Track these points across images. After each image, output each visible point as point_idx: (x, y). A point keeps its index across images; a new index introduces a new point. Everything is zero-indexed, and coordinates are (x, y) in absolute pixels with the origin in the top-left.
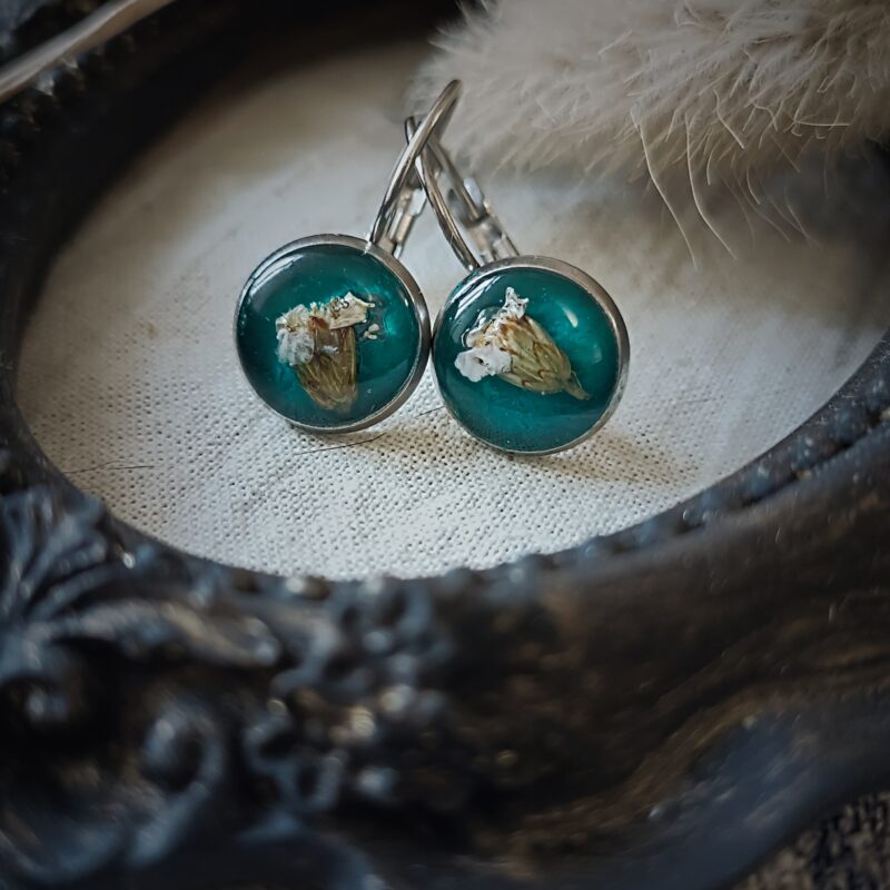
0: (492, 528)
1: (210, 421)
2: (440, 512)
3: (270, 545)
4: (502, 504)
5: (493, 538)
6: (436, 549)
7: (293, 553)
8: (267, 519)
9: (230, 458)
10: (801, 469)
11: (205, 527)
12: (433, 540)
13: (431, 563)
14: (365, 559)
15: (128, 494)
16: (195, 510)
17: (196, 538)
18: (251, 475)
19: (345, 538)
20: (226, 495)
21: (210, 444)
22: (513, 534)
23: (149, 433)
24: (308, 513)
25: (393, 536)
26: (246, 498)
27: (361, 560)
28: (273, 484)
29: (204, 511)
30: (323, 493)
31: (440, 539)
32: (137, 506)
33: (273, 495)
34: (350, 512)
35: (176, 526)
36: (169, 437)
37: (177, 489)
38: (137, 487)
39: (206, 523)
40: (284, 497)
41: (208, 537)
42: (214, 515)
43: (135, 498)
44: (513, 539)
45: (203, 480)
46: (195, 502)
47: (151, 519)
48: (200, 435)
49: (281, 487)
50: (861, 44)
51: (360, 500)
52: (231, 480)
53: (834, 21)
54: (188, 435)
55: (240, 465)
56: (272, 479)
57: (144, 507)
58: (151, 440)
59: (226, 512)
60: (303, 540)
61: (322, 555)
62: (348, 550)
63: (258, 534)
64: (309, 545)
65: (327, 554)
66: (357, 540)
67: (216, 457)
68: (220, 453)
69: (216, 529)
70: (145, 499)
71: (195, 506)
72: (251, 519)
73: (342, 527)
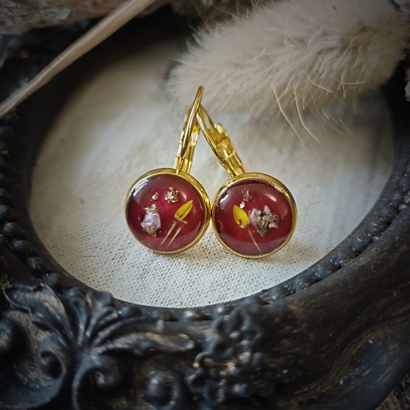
0: (244, 271)
1: (117, 239)
2: (222, 267)
3: (157, 292)
5: (246, 276)
6: (223, 283)
7: (166, 294)
8: (152, 280)
9: (129, 254)
10: (373, 236)
11: (127, 287)
12: (222, 280)
13: (223, 290)
14: (196, 292)
15: (91, 277)
16: (120, 280)
17: (124, 293)
18: (140, 262)
19: (186, 284)
20: (132, 272)
21: (119, 250)
22: (253, 273)
23: (92, 249)
24: (168, 275)
25: (205, 280)
26: (141, 272)
27: (195, 293)
28: (150, 264)
29: (124, 281)
30: (172, 266)
31: (224, 279)
32: (96, 282)
33: (151, 269)
34: (185, 272)
36: (101, 249)
37: (111, 272)
38: (93, 273)
40: (156, 270)
41: (129, 292)
42: (129, 282)
43: (94, 278)
44: (253, 275)
45: (120, 266)
46: (120, 277)
49: (154, 265)
50: (365, 49)
51: (188, 267)
52: (132, 265)
53: (353, 40)
54: (109, 247)
55: (134, 257)
56: (149, 262)
57: (99, 282)
58: (94, 251)
59: (134, 279)
60: (169, 288)
61: (178, 293)
62: (189, 289)
63: (150, 288)
64: (172, 289)
65: (180, 292)
66: (191, 284)
67: (123, 255)
68: (124, 253)
69: (132, 288)
70: (98, 279)
71: (120, 279)
72: (145, 281)
73: (184, 279)
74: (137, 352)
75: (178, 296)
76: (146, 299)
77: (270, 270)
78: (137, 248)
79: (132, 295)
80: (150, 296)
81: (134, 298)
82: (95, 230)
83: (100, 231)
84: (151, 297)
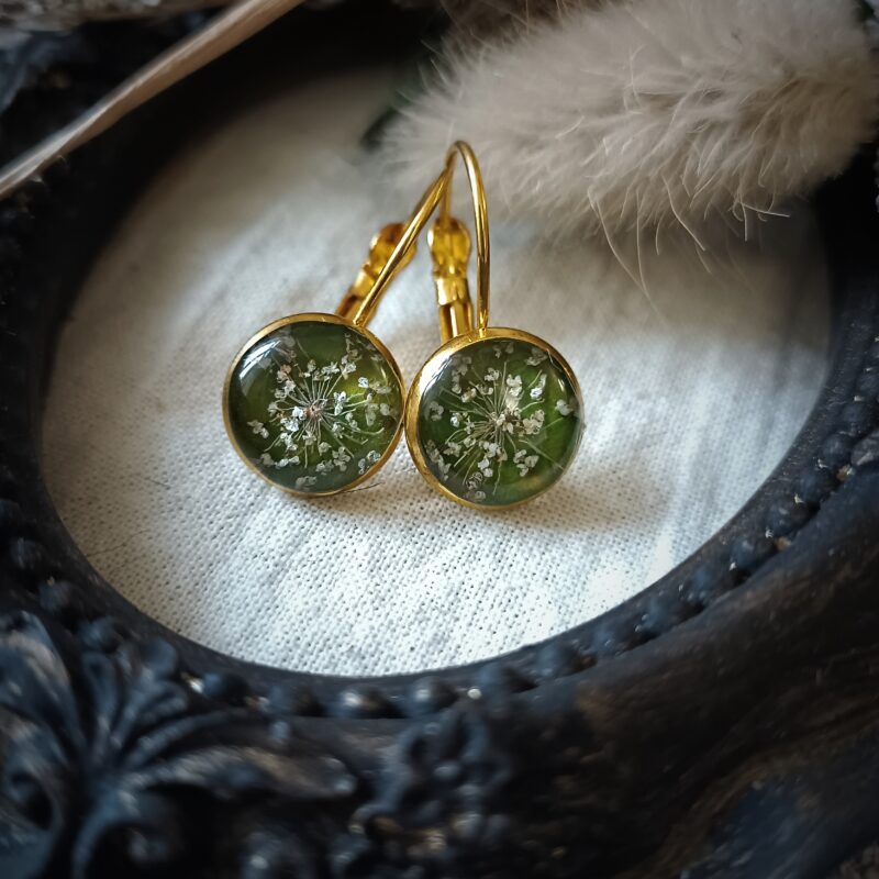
0: (494, 580)
3: (300, 618)
4: (499, 554)
5: (496, 591)
6: (447, 605)
7: (321, 624)
8: (293, 590)
9: (249, 529)
11: (237, 603)
12: (444, 597)
14: (386, 623)
16: (225, 586)
17: (231, 615)
18: (271, 546)
19: (365, 603)
20: (252, 569)
21: (229, 517)
22: (513, 585)
23: (172, 510)
24: (327, 579)
25: (407, 596)
26: (270, 570)
27: (382, 624)
28: (292, 553)
29: (234, 587)
30: (338, 557)
33: (294, 565)
34: (365, 575)
35: (210, 604)
37: (206, 565)
39: (237, 599)
40: (305, 566)
41: (241, 614)
42: (244, 590)
44: (513, 589)
45: (228, 554)
46: (223, 578)
47: (186, 599)
48: (218, 508)
49: (300, 555)
51: (372, 562)
52: (254, 553)
55: (259, 535)
56: (291, 548)
58: (174, 517)
59: (254, 586)
60: (328, 609)
61: (347, 623)
62: (369, 615)
63: (286, 607)
64: (333, 613)
65: (351, 621)
66: (376, 604)
67: (236, 529)
68: (239, 524)
69: (247, 605)
70: (178, 579)
71: (224, 582)
72: (278, 591)
73: (361, 592)
74: (222, 794)
75: (346, 630)
76: (275, 634)
77: (549, 582)
78: (267, 515)
79: (246, 621)
80: (284, 626)
81: (249, 630)
82: (182, 469)
83: (192, 473)
84: (286, 629)
